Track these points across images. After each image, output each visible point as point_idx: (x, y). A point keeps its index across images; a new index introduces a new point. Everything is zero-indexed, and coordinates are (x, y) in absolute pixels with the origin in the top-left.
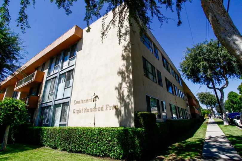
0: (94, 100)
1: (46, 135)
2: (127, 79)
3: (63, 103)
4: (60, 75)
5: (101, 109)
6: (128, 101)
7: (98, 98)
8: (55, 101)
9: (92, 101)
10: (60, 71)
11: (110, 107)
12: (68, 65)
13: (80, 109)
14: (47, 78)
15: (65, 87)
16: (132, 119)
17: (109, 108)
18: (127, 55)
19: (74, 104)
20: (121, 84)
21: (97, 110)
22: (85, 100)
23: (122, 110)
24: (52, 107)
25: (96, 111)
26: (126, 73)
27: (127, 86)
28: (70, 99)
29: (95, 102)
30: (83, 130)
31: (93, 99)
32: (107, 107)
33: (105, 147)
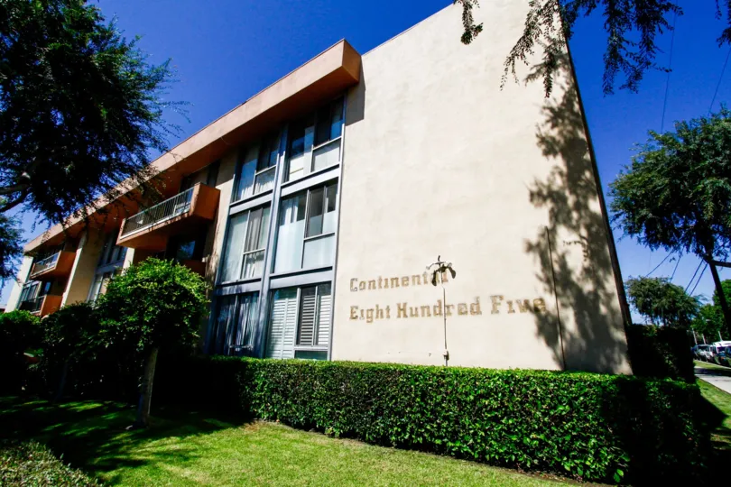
0: (434, 278)
1: (264, 383)
2: (575, 215)
3: (303, 287)
4: (282, 199)
5: (472, 309)
6: (588, 287)
7: (454, 274)
8: (271, 278)
9: (426, 282)
10: (282, 187)
11: (510, 303)
12: (312, 169)
13: (377, 306)
14: (231, 207)
15: (306, 235)
16: (617, 349)
17: (503, 307)
18: (565, 137)
19: (352, 290)
20: (550, 234)
21: (454, 311)
22: (397, 279)
23: (567, 318)
24: (263, 298)
25: (449, 314)
26: (567, 193)
27: (582, 237)
28: (332, 272)
29: (439, 285)
30: (434, 375)
31: (430, 278)
32: (495, 304)
33: (542, 437)
